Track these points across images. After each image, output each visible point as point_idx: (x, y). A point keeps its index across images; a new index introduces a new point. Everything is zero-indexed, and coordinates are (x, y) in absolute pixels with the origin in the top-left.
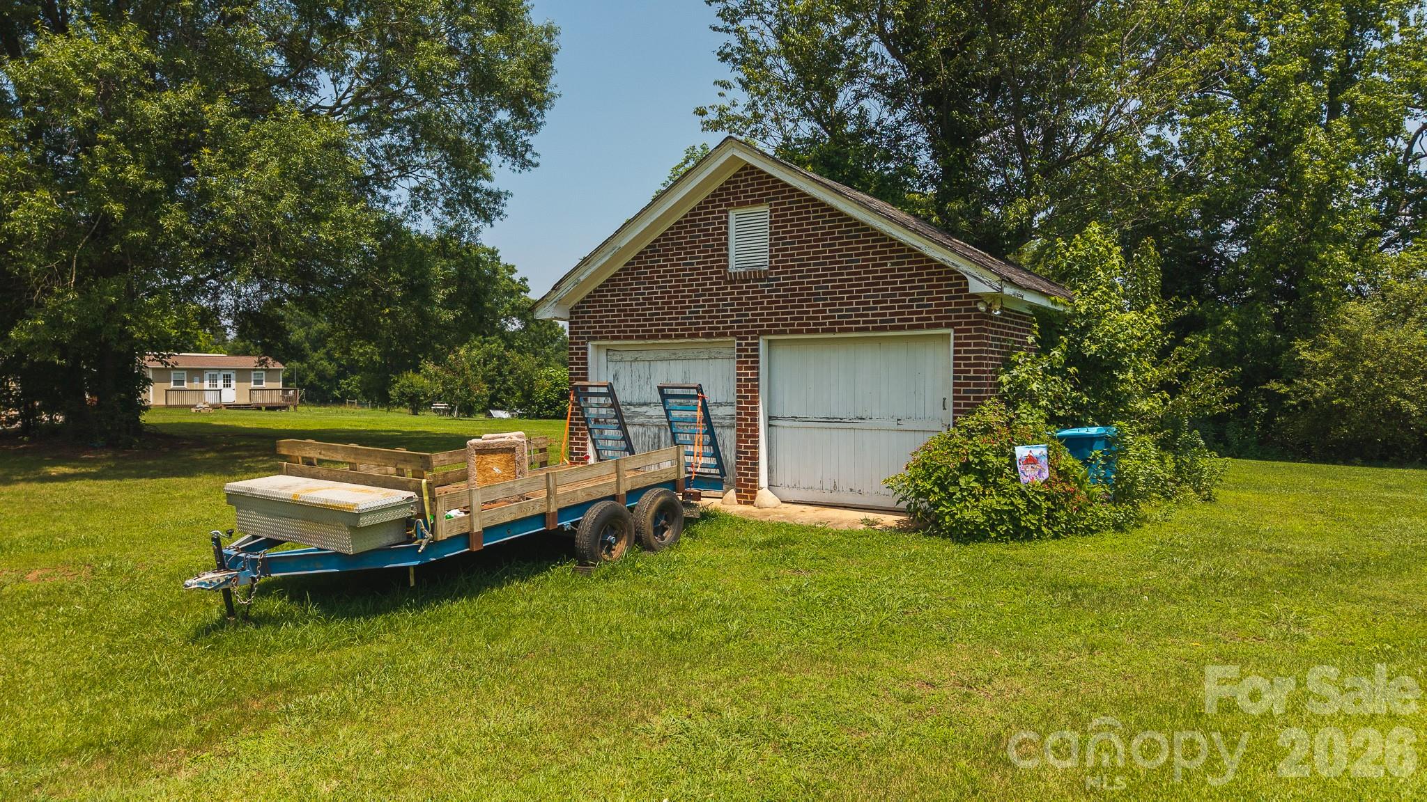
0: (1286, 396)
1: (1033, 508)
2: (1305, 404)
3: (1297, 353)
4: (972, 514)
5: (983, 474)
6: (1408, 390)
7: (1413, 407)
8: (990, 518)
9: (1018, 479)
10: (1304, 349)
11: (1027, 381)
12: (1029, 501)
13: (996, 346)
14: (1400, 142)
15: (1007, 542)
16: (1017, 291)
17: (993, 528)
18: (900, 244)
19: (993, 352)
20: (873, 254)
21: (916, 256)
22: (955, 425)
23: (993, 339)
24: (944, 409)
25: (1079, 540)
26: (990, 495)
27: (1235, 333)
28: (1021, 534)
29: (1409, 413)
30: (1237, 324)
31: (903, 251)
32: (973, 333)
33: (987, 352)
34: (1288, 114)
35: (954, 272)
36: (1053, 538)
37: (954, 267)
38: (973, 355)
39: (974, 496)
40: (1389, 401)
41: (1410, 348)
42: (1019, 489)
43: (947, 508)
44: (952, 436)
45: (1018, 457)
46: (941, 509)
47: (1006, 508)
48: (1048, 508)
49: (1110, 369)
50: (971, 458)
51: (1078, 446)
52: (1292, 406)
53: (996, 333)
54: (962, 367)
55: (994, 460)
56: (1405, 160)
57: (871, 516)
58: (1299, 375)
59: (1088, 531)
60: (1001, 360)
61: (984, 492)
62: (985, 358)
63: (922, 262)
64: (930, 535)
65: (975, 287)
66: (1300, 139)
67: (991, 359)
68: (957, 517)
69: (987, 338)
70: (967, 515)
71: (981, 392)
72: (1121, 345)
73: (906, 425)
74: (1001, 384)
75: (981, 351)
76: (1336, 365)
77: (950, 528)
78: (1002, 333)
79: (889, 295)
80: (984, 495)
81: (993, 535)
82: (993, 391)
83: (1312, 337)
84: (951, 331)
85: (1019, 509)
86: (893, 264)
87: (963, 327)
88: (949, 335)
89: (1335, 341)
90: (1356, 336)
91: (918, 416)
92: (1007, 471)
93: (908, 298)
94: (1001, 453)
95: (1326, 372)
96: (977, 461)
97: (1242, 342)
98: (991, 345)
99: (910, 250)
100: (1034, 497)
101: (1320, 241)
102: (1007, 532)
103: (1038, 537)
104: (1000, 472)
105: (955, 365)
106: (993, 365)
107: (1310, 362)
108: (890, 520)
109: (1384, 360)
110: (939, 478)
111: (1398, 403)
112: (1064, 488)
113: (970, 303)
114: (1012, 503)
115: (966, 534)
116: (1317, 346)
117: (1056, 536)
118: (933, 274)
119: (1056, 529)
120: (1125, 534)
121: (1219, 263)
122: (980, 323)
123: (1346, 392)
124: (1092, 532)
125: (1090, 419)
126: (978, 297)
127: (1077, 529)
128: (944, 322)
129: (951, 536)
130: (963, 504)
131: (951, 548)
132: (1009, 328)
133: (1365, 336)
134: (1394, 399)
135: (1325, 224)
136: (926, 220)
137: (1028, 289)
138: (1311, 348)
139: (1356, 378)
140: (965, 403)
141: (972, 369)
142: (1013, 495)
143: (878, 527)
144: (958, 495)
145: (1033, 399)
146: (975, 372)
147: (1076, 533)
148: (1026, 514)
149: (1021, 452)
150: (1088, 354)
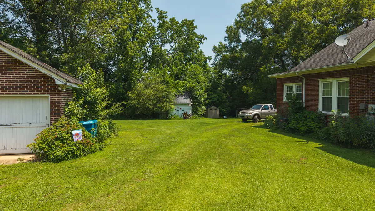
0: (126, 105)
1: (78, 148)
2: (130, 106)
3: (128, 95)
4: (60, 153)
5: (62, 141)
6: (150, 103)
7: (151, 107)
8: (65, 153)
9: (73, 141)
10: (130, 94)
11: (73, 110)
12: (77, 147)
13: (63, 100)
14: (146, 48)
15: (71, 160)
16: (70, 84)
17: (66, 156)
18: (29, 66)
19: (63, 102)
20: (19, 68)
21: (35, 70)
22: (51, 125)
23: (63, 98)
24: (47, 119)
25: (91, 155)
26: (65, 146)
27: (115, 89)
28: (75, 157)
29: (150, 108)
30: (115, 87)
31: (31, 68)
32: (57, 96)
33: (61, 102)
34: (125, 38)
35: (49, 77)
36: (84, 156)
37: (50, 76)
38: (57, 103)
39: (60, 147)
40: (147, 105)
41: (150, 94)
42: (74, 143)
43: (51, 152)
44: (51, 129)
45: (73, 134)
46: (49, 153)
47: (70, 150)
48: (83, 148)
49: (94, 104)
50: (58, 136)
51: (88, 127)
52: (128, 107)
53: (63, 96)
54: (53, 107)
55: (66, 136)
56: (147, 52)
57: (21, 157)
58: (129, 100)
59: (93, 152)
60: (65, 103)
61: (63, 146)
62: (61, 104)
63: (38, 73)
64: (45, 162)
65: (58, 82)
66: (128, 44)
67: (62, 104)
68: (54, 155)
69: (61, 98)
70: (58, 154)
71: (59, 114)
72: (97, 98)
73: (33, 125)
74: (66, 111)
75: (59, 102)
76: (136, 97)
77: (53, 158)
78: (65, 96)
79: (26, 83)
80: (63, 147)
81: (66, 158)
82: (63, 113)
83: (131, 91)
84: (49, 95)
85: (74, 150)
86: (27, 72)
87: (53, 94)
88: (48, 96)
89: (136, 92)
90: (140, 91)
91: (37, 122)
92: (70, 138)
93: (33, 84)
94: (67, 133)
95: (135, 99)
96: (60, 136)
97: (116, 91)
98: (62, 100)
99: (33, 68)
100: (79, 145)
101: (132, 69)
102: (71, 157)
103: (80, 157)
104: (67, 139)
105: (51, 106)
106: (63, 105)
107: (131, 97)
108: (29, 157)
109: (146, 96)
110: (48, 143)
111: (148, 106)
112: (86, 141)
113: (55, 87)
114: (72, 148)
115: (58, 160)
116: (133, 93)
117: (85, 155)
118: (42, 77)
119: (85, 153)
120: (102, 151)
121: (109, 71)
122: (59, 93)
123: (138, 103)
124: (94, 152)
125: (89, 118)
126: (58, 86)
127: (90, 152)
128: (46, 92)
129: (52, 161)
130: (56, 150)
131: (53, 165)
132: (67, 94)
133: (142, 91)
134: (148, 105)
135: (133, 65)
136: (35, 56)
137: (73, 83)
138: (131, 94)
139: (140, 100)
140: (54, 118)
141: (57, 107)
142: (71, 146)
143: (24, 161)
144: (55, 148)
145: (75, 115)
146: (58, 108)
147: (90, 153)
148: (76, 151)
149: (74, 132)
150: (88, 100)
